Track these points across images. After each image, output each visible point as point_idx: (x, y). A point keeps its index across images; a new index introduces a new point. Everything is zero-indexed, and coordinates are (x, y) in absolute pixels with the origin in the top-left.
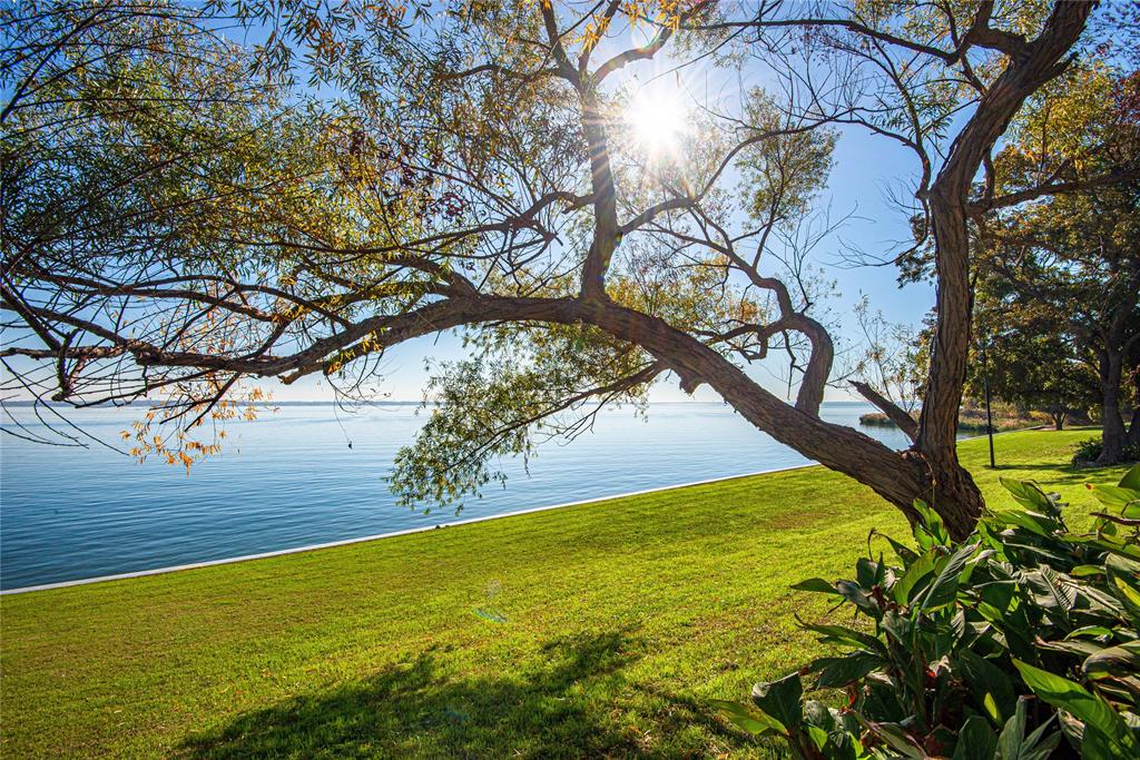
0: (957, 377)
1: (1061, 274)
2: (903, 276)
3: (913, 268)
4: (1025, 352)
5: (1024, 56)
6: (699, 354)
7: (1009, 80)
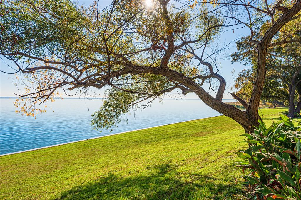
0: (260, 92)
1: (279, 61)
2: (233, 60)
3: (236, 58)
4: (267, 85)
5: (287, 13)
6: (193, 84)
7: (283, 18)
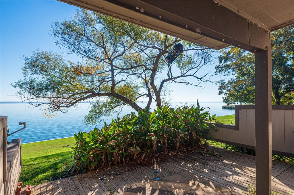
2: (216, 72)
